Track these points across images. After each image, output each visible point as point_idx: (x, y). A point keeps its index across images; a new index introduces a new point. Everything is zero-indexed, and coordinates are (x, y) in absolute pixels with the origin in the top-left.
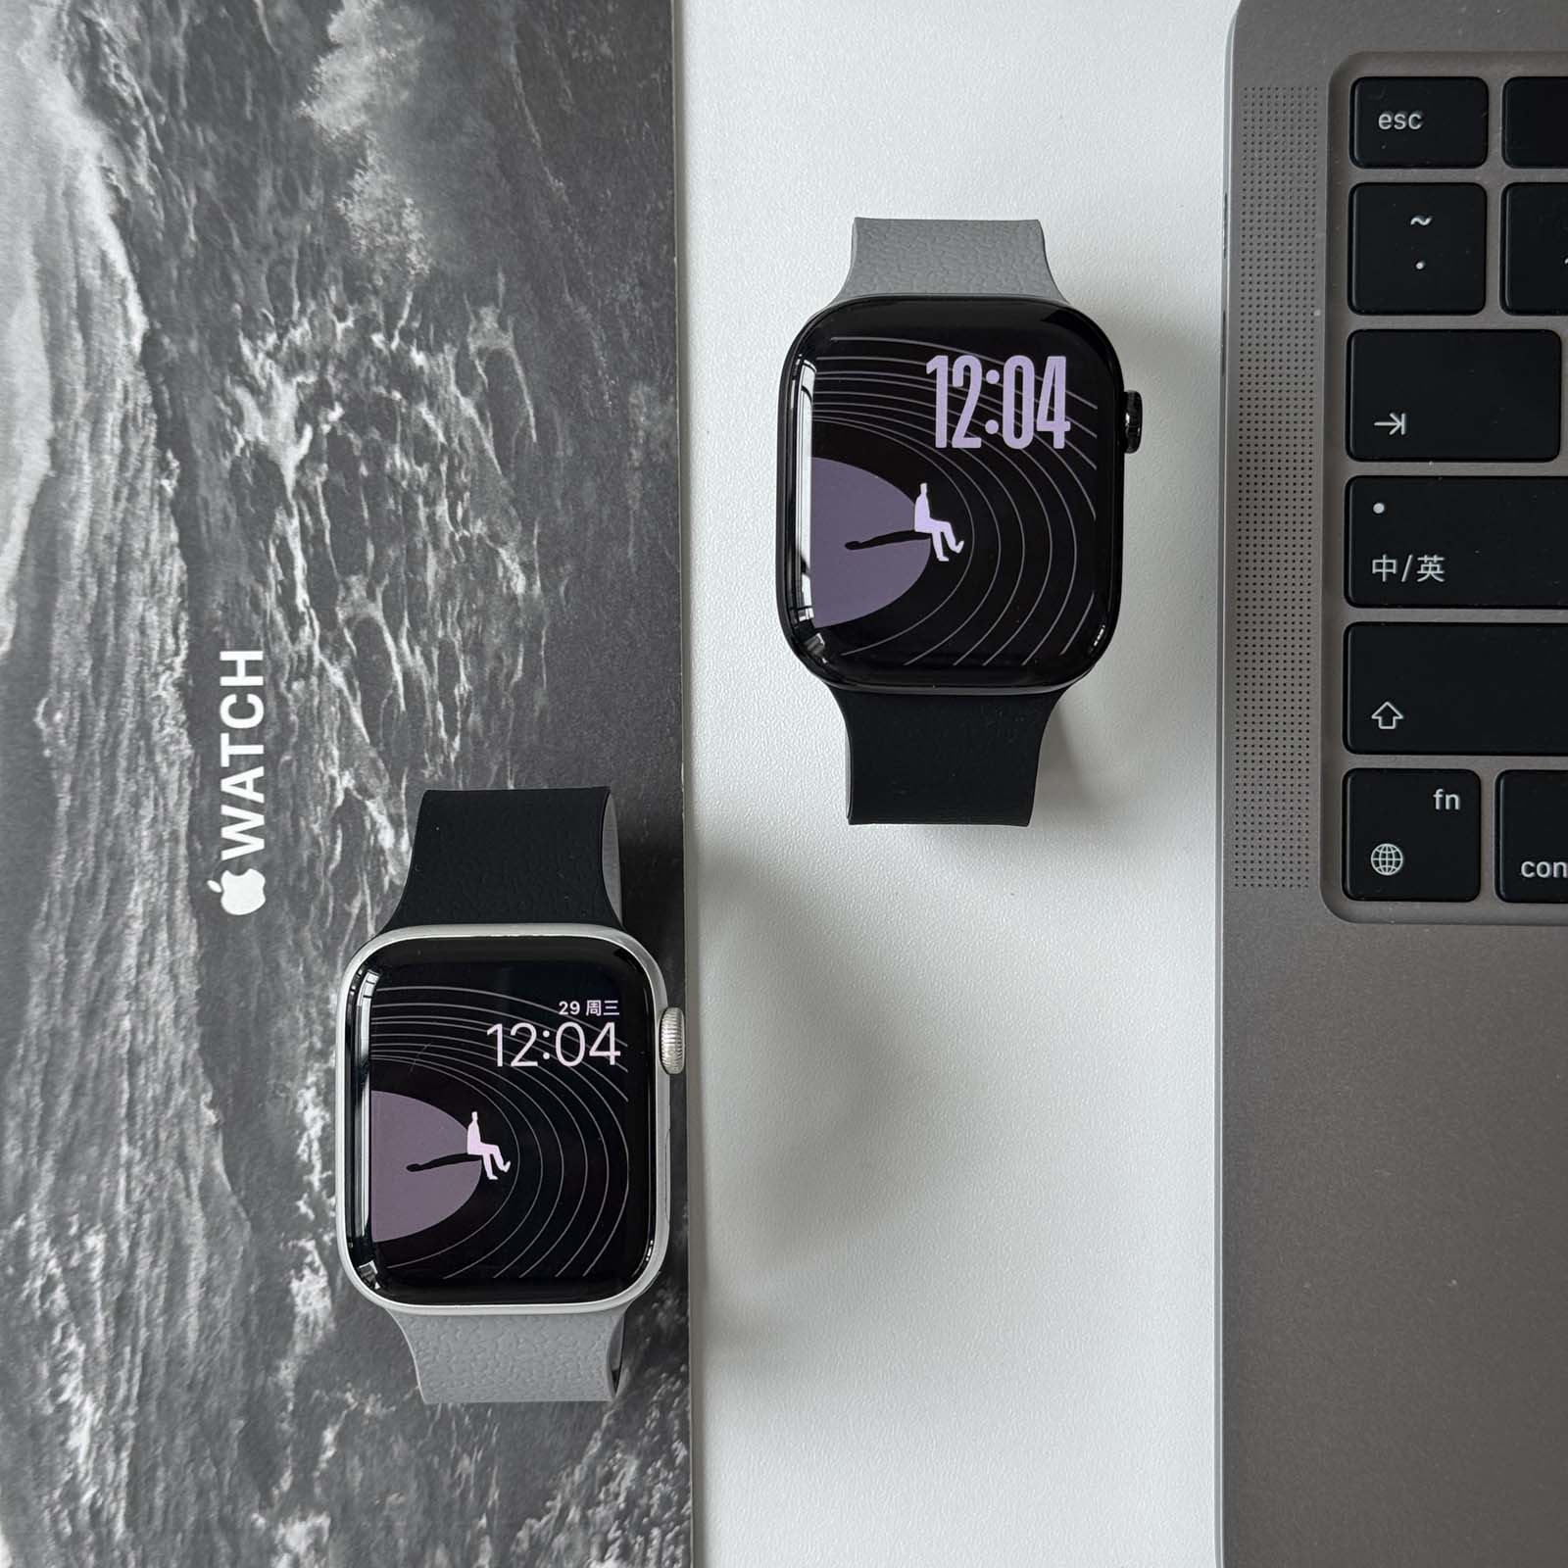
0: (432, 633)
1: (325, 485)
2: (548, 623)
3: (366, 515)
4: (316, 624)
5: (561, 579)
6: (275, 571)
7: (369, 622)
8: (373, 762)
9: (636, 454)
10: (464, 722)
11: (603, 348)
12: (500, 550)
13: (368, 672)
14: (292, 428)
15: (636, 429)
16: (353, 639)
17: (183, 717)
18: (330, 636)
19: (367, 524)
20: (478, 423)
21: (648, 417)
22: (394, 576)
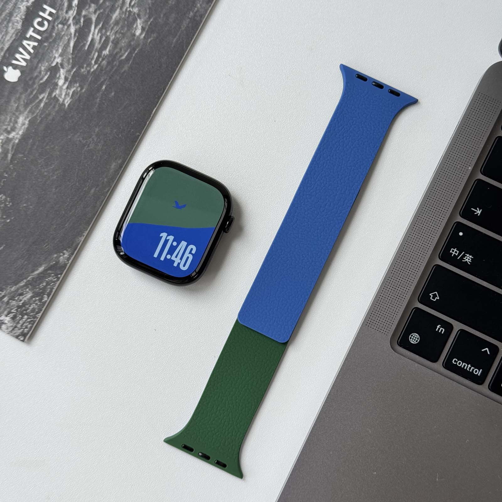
0: (106, 32)
2: (140, 47)
4: (75, 12)
5: (151, 37)
7: (90, 19)
8: (69, 59)
9: (191, 14)
10: (101, 62)
12: (138, 20)
13: (82, 33)
15: (195, 7)
16: (83, 22)
17: (23, 17)
18: (77, 17)
21: (201, 5)
22: (105, 10)
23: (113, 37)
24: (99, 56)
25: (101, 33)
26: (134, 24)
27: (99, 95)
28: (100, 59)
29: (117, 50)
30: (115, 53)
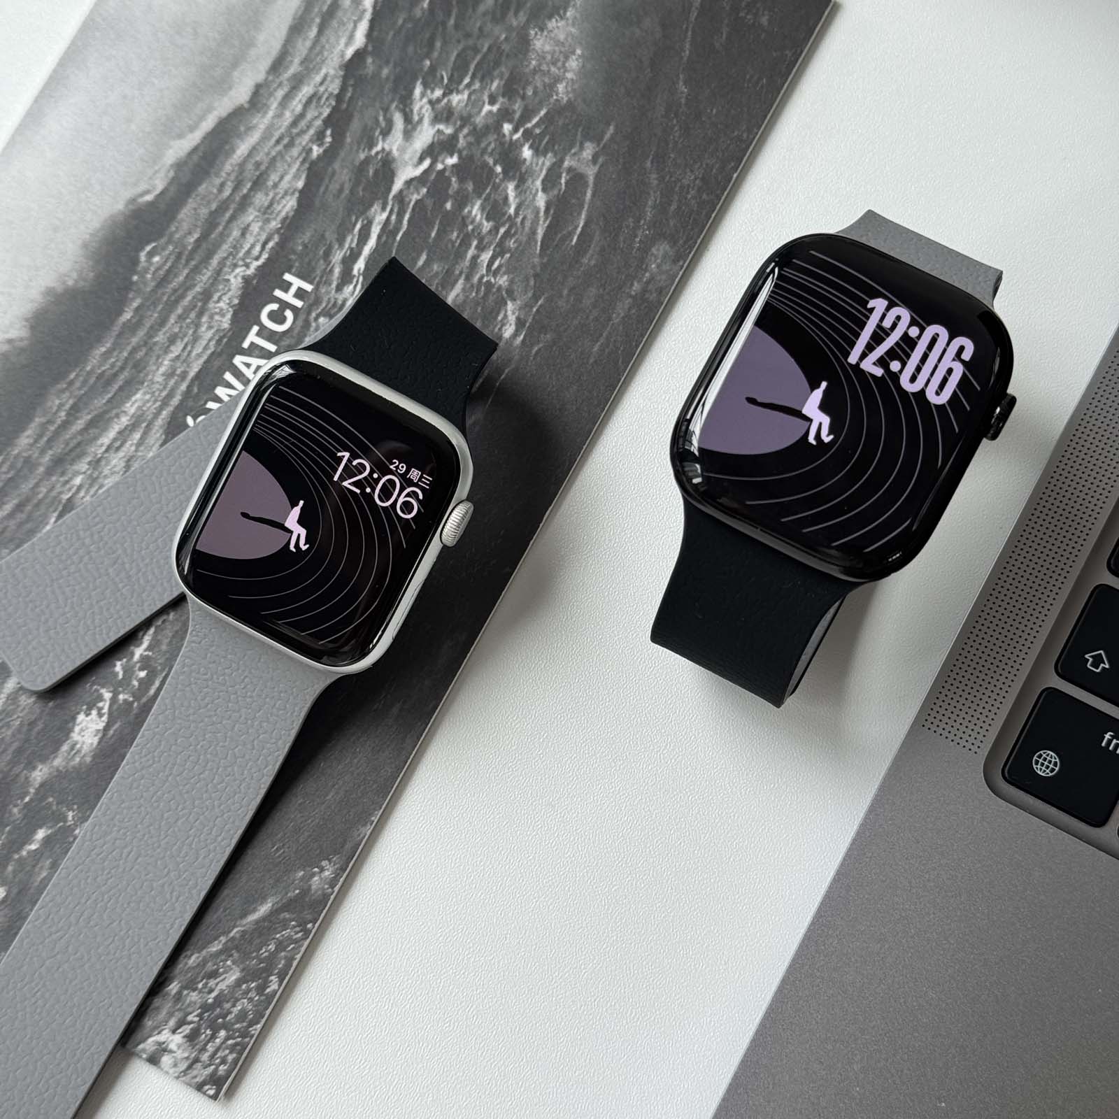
1: (417, 202)
3: (433, 235)
6: (352, 240)
9: (637, 287)
11: (654, 207)
12: (509, 302)
14: (418, 155)
15: (646, 270)
17: (236, 301)
19: (430, 241)
20: (542, 214)
21: (658, 266)
26: (498, 314)
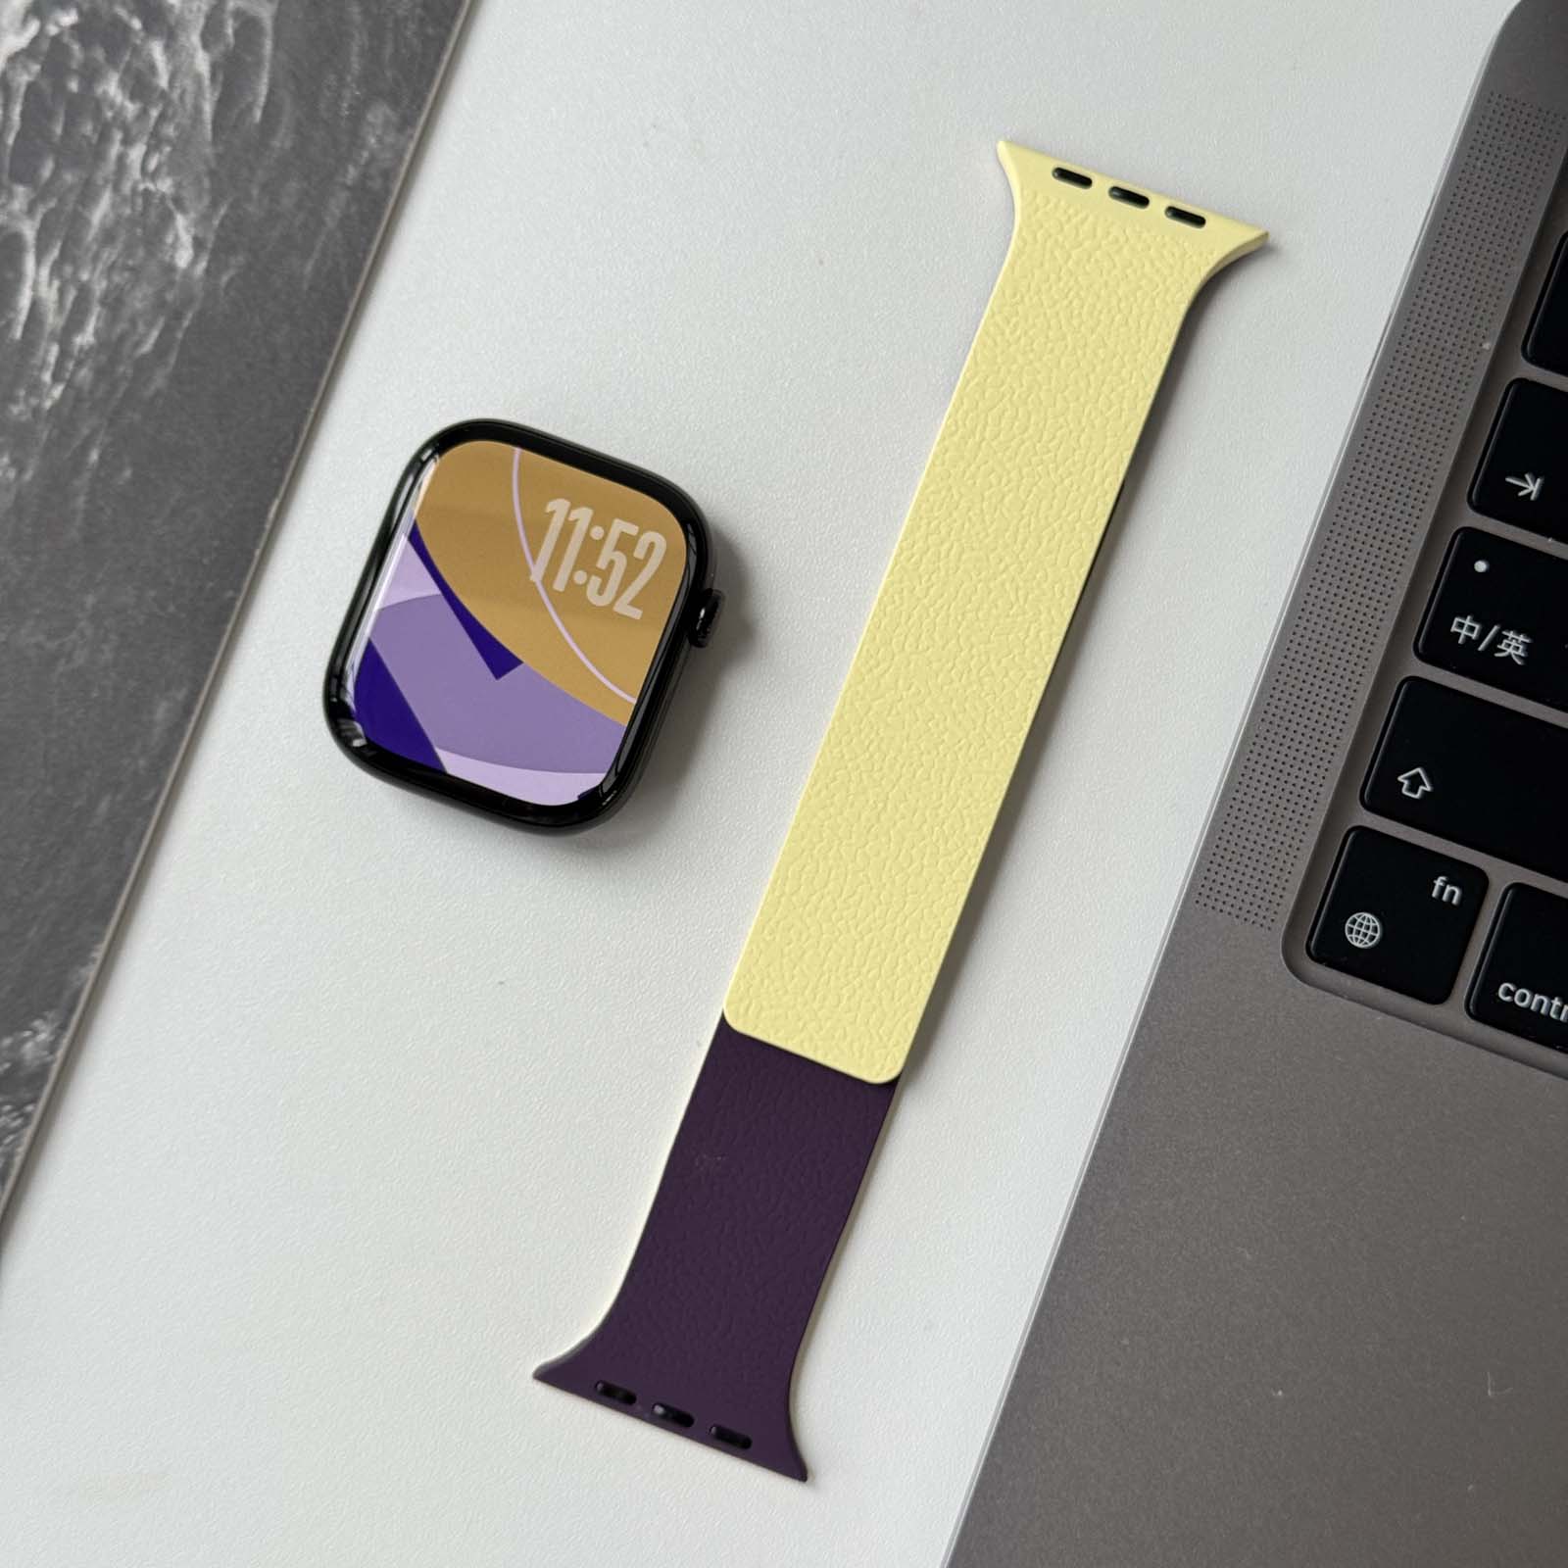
0: (77, 271)
1: (30, 86)
2: (197, 306)
3: (58, 130)
5: (228, 267)
7: (18, 237)
9: (352, 172)
10: (74, 373)
11: (360, 55)
12: (178, 216)
14: (20, 17)
15: (362, 148)
19: (56, 140)
20: (207, 82)
21: (380, 140)
22: (62, 202)
23: (104, 284)
24: (64, 354)
25: (61, 277)
26: (165, 233)
27: (82, 482)
28: (70, 365)
29: (121, 327)
30: (114, 337)
